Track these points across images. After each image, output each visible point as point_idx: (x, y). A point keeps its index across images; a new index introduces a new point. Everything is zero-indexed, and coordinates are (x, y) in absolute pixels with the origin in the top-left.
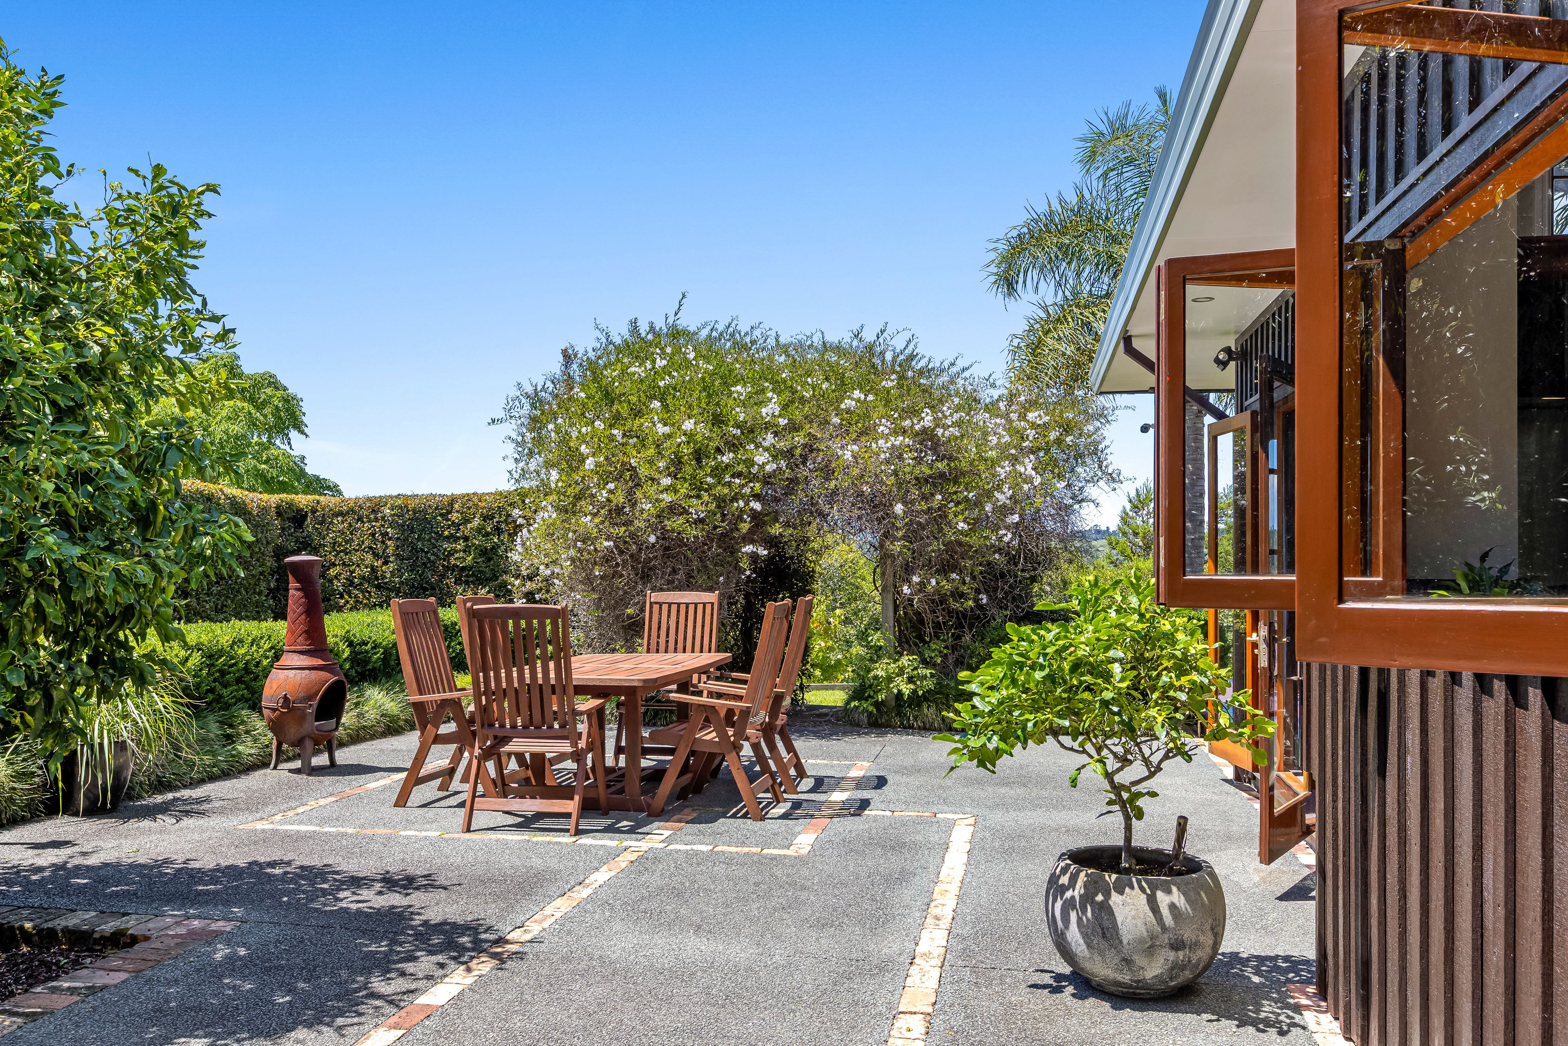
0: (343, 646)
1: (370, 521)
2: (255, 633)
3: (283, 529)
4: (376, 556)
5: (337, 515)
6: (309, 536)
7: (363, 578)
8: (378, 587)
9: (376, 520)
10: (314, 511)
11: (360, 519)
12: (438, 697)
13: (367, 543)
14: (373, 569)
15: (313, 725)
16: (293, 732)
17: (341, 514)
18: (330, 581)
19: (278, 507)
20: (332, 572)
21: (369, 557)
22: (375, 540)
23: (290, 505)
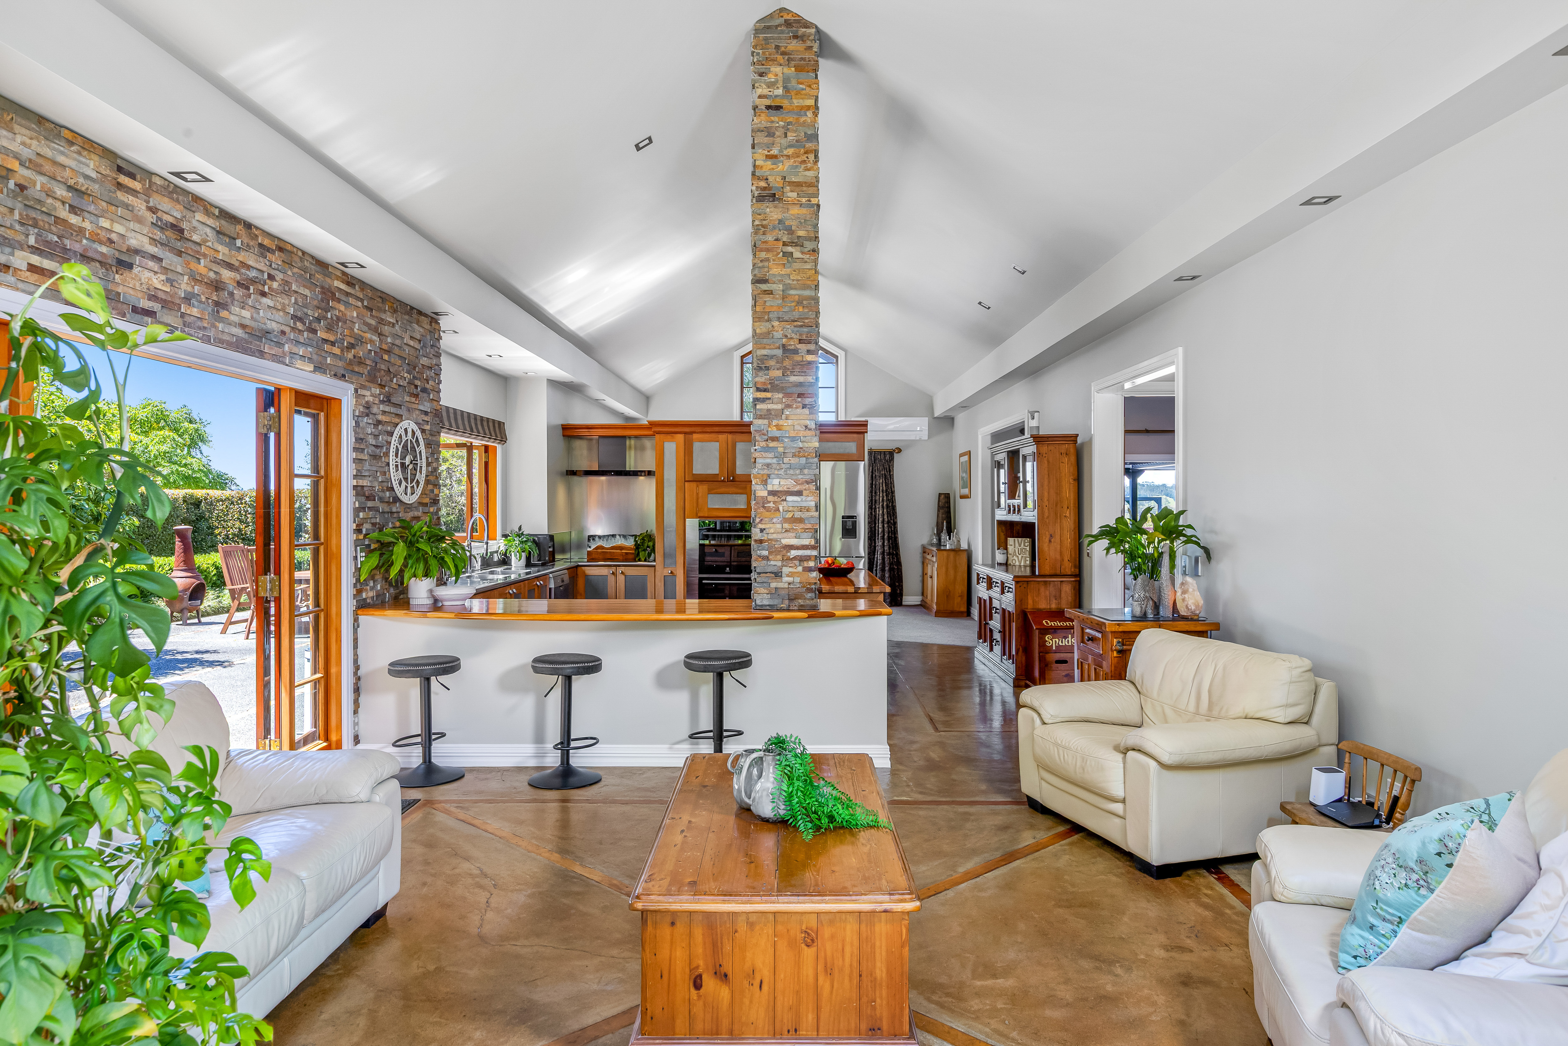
0: (211, 569)
1: (238, 504)
2: (160, 563)
3: (187, 509)
4: (241, 522)
5: (218, 501)
6: (203, 513)
7: (235, 534)
8: (243, 539)
9: (242, 503)
10: (206, 499)
11: (232, 503)
12: (240, 586)
13: (236, 516)
14: (240, 530)
15: (187, 603)
16: (178, 606)
17: (222, 501)
18: (216, 536)
19: (184, 497)
20: (217, 531)
21: (237, 524)
22: (241, 515)
23: (192, 496)
